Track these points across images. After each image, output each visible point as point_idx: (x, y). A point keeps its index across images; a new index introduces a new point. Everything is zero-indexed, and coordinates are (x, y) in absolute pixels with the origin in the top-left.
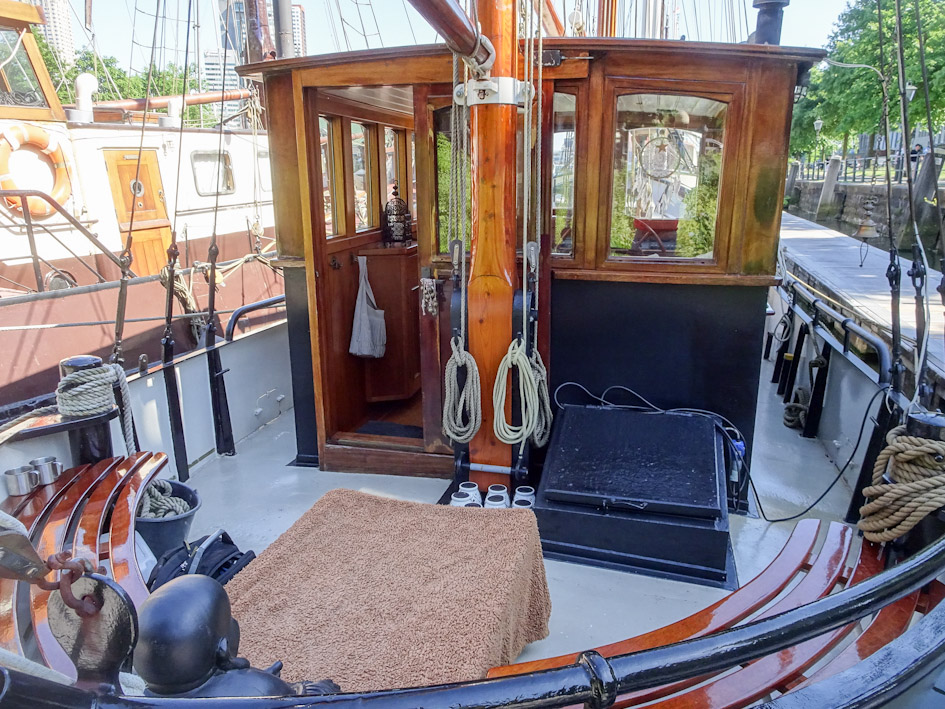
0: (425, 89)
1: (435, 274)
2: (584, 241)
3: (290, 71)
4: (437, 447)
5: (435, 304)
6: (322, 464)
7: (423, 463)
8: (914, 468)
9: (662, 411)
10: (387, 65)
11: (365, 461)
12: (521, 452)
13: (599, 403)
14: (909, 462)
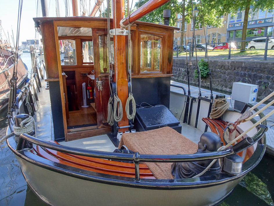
0: (96, 30)
1: (100, 79)
2: (135, 69)
3: (53, 21)
4: (102, 127)
5: (102, 87)
6: (66, 140)
7: (98, 132)
8: (220, 104)
9: (153, 107)
10: (85, 22)
11: (81, 135)
12: (133, 121)
13: (140, 107)
14: (220, 103)
